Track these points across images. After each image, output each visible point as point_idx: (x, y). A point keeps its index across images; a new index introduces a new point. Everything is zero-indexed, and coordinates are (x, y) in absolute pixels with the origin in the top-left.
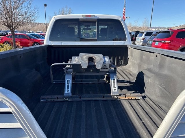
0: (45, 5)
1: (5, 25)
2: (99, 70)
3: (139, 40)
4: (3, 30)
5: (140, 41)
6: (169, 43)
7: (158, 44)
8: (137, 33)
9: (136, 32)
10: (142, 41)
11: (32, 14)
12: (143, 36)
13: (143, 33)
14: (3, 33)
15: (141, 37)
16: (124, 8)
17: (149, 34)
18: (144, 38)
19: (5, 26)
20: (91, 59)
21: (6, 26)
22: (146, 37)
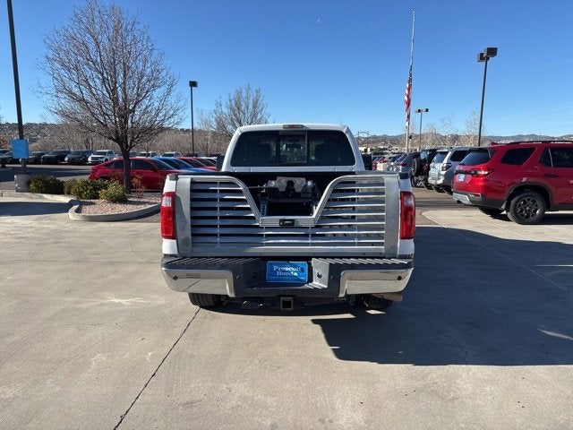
0: (193, 84)
1: (111, 138)
2: (299, 193)
3: (437, 171)
4: (72, 150)
5: (439, 174)
6: (486, 175)
7: (465, 179)
8: (433, 152)
9: (430, 150)
10: (444, 173)
11: (171, 112)
12: (445, 161)
13: (447, 153)
14: (75, 156)
15: (441, 165)
16: (407, 92)
17: (458, 156)
18: (448, 167)
19: (111, 141)
20: (290, 184)
21: (113, 140)
22: (453, 163)
